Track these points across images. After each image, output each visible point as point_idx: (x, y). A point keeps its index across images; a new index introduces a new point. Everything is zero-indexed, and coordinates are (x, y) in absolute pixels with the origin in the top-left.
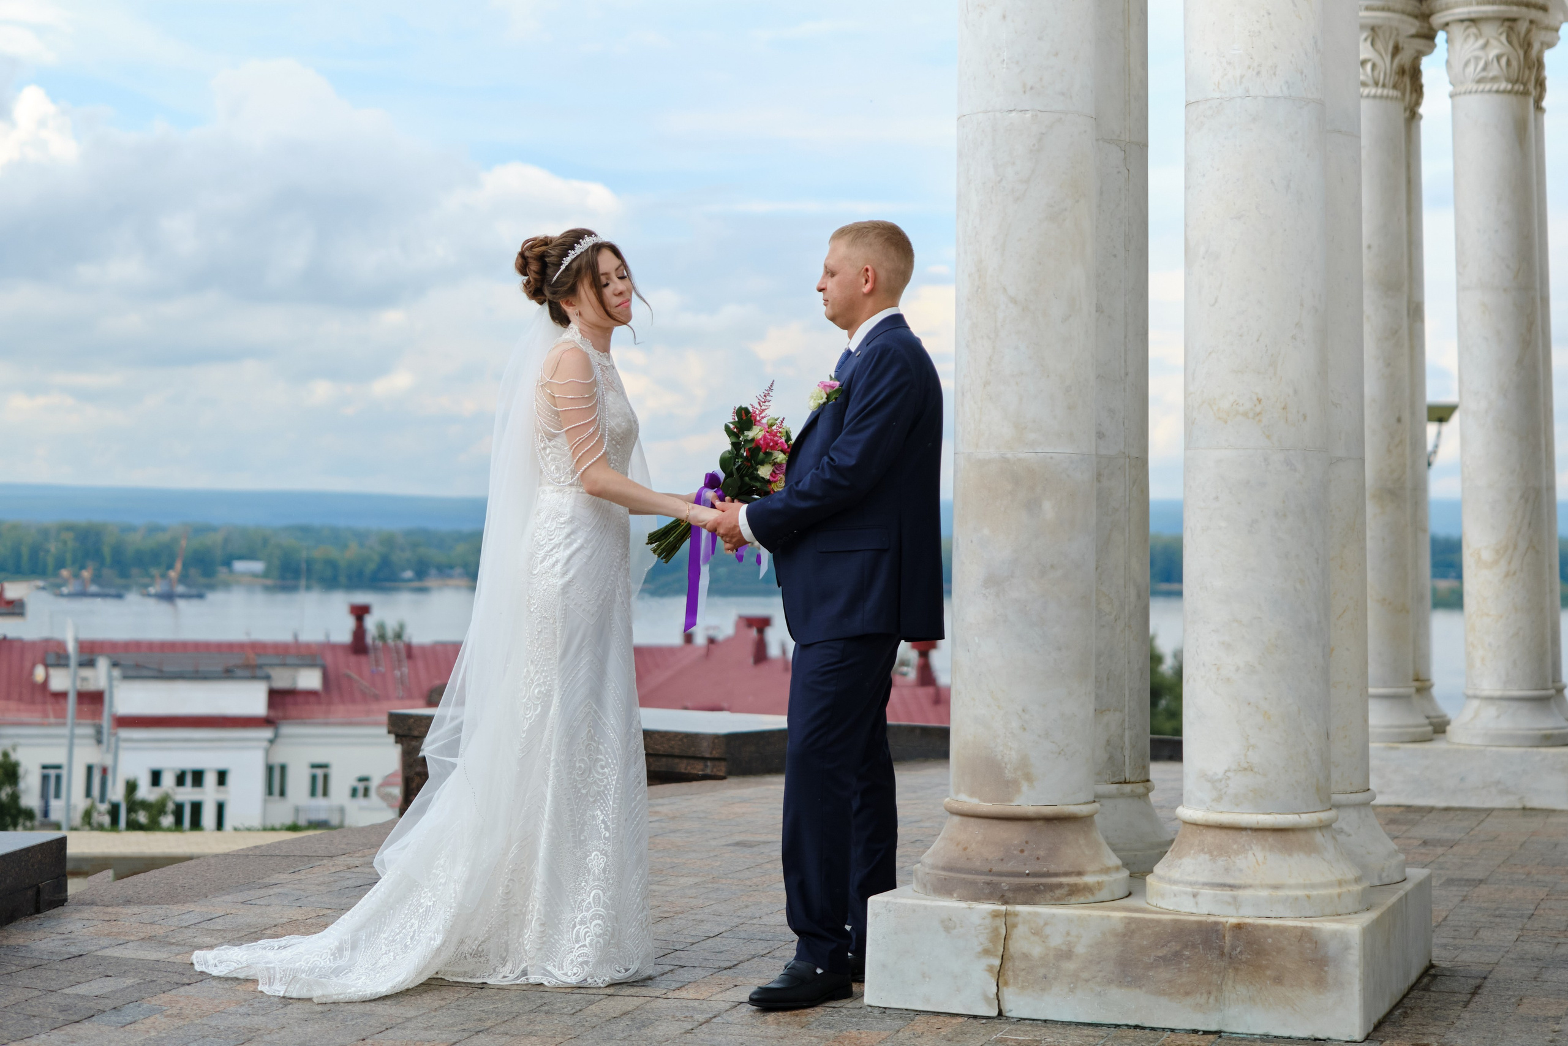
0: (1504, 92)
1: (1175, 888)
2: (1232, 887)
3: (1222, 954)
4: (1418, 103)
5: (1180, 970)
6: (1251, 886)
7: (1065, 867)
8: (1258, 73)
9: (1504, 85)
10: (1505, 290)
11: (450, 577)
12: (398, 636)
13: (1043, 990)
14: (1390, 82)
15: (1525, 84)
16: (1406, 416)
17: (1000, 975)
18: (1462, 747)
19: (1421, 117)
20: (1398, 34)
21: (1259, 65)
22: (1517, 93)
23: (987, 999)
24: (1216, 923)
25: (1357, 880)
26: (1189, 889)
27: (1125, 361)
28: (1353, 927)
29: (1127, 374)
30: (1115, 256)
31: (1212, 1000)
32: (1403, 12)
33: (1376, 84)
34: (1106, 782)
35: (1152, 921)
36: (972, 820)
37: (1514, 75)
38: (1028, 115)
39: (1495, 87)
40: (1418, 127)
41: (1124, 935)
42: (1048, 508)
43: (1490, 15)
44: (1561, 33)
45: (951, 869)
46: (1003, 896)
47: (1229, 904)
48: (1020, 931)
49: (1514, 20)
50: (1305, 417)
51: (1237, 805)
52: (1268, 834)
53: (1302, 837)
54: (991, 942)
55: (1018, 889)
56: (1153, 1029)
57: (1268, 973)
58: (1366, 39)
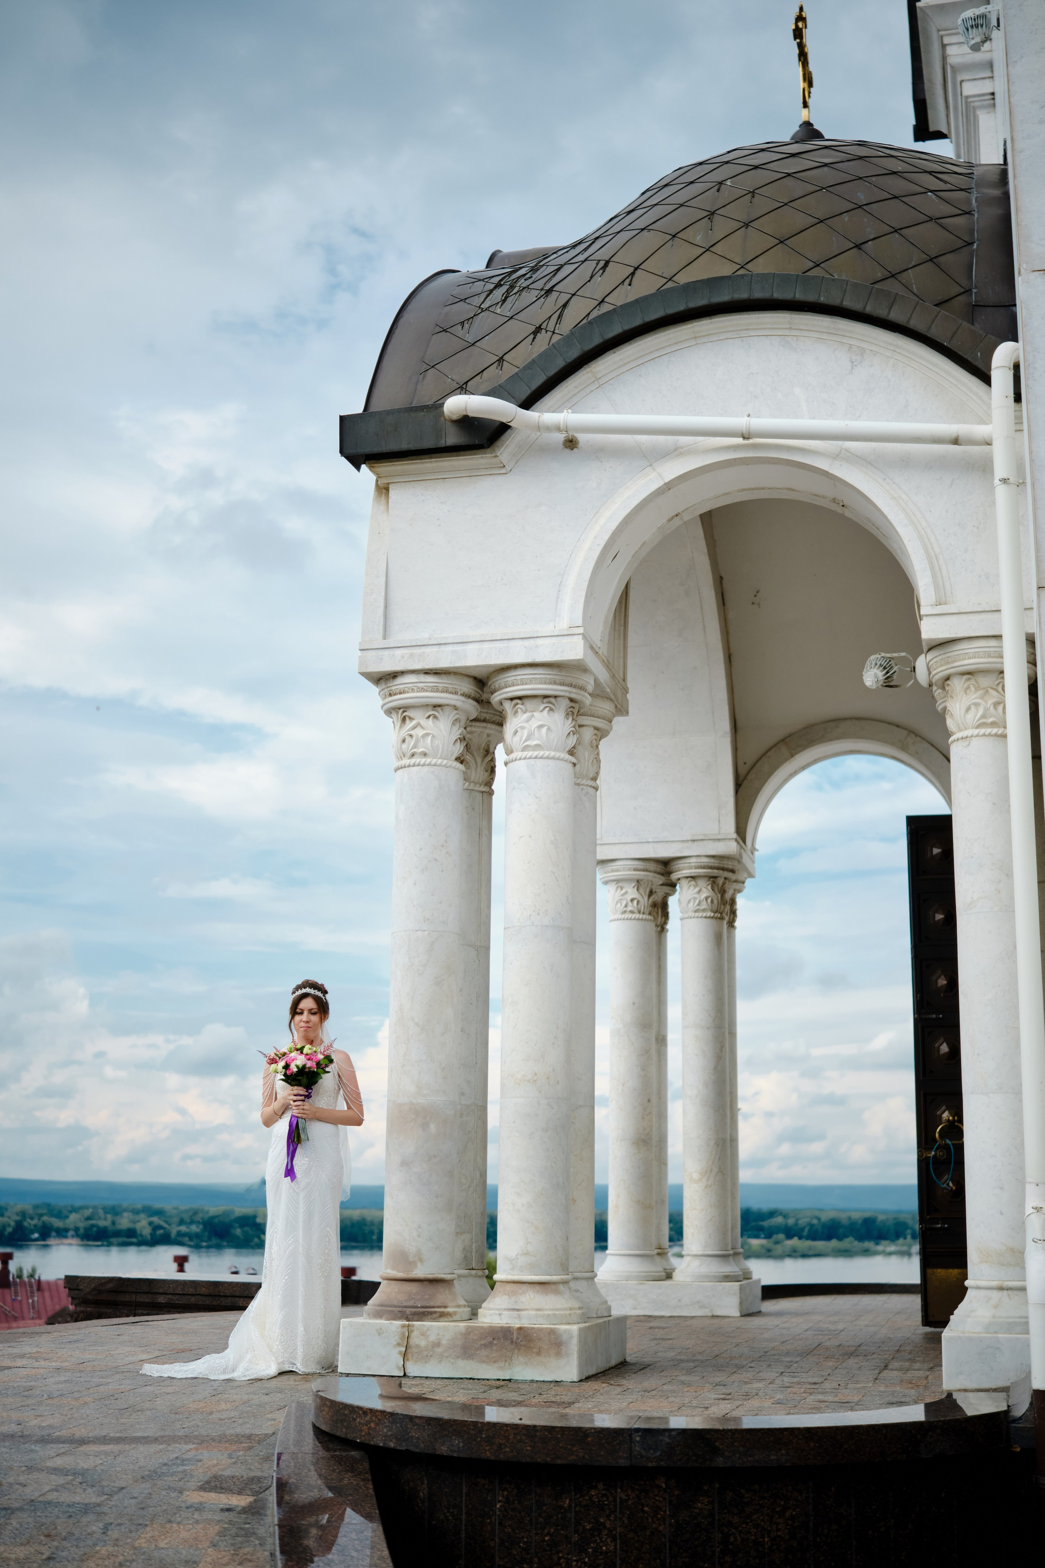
0: (709, 917)
1: (491, 1312)
2: (518, 1310)
3: (512, 1342)
4: (665, 923)
5: (492, 1350)
6: (527, 1310)
7: (438, 1304)
8: (538, 914)
9: (709, 914)
10: (708, 1028)
11: (66, 1237)
12: (31, 1276)
13: (426, 1362)
14: (647, 911)
15: (721, 913)
16: (654, 1099)
17: (405, 1355)
18: (679, 1283)
19: (667, 931)
20: (652, 884)
21: (539, 910)
22: (716, 918)
23: (398, 1368)
24: (510, 1327)
25: (580, 1308)
26: (497, 1312)
27: (476, 1057)
28: (575, 1328)
29: (476, 1063)
30: (471, 1004)
31: (507, 1364)
32: (655, 872)
33: (639, 912)
34: (463, 1269)
35: (479, 1327)
36: (393, 1282)
37: (715, 908)
38: (426, 933)
39: (704, 915)
40: (666, 937)
41: (465, 1334)
42: (433, 1127)
43: (702, 874)
44: (746, 884)
45: (382, 1305)
46: (407, 1317)
47: (516, 1318)
48: (415, 1334)
49: (716, 877)
50: (558, 1083)
51: (522, 1271)
52: (536, 1285)
53: (553, 1287)
54: (401, 1339)
55: (414, 1314)
56: (478, 1379)
57: (534, 1350)
58: (634, 887)
